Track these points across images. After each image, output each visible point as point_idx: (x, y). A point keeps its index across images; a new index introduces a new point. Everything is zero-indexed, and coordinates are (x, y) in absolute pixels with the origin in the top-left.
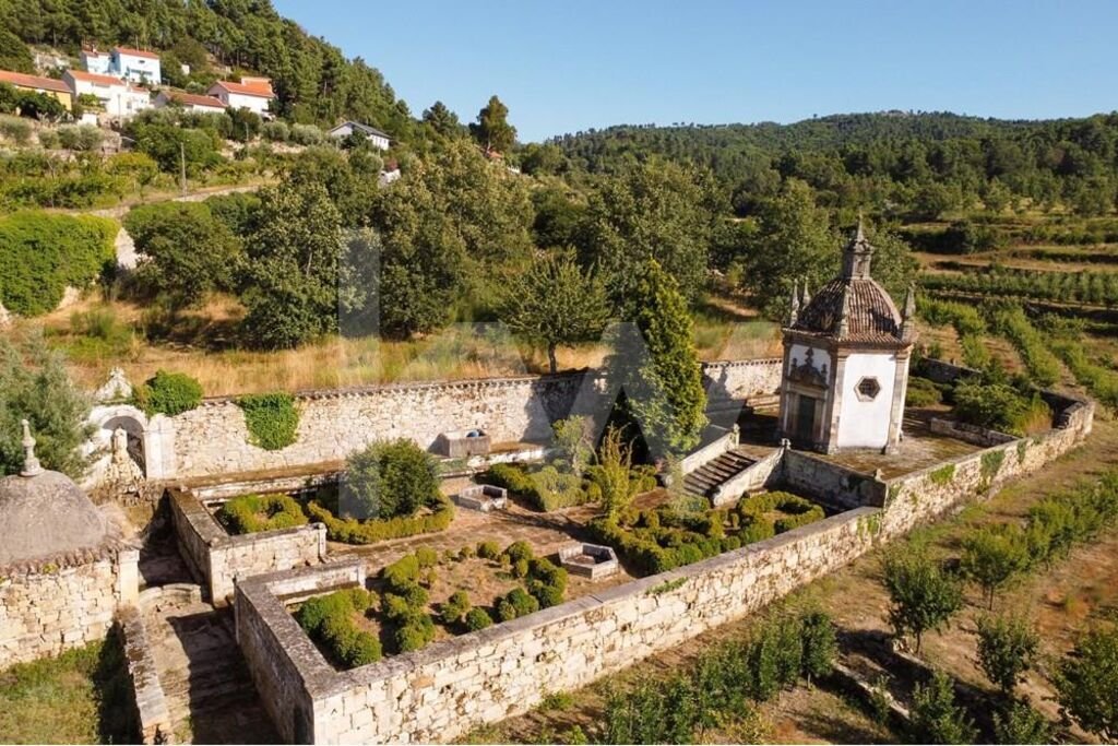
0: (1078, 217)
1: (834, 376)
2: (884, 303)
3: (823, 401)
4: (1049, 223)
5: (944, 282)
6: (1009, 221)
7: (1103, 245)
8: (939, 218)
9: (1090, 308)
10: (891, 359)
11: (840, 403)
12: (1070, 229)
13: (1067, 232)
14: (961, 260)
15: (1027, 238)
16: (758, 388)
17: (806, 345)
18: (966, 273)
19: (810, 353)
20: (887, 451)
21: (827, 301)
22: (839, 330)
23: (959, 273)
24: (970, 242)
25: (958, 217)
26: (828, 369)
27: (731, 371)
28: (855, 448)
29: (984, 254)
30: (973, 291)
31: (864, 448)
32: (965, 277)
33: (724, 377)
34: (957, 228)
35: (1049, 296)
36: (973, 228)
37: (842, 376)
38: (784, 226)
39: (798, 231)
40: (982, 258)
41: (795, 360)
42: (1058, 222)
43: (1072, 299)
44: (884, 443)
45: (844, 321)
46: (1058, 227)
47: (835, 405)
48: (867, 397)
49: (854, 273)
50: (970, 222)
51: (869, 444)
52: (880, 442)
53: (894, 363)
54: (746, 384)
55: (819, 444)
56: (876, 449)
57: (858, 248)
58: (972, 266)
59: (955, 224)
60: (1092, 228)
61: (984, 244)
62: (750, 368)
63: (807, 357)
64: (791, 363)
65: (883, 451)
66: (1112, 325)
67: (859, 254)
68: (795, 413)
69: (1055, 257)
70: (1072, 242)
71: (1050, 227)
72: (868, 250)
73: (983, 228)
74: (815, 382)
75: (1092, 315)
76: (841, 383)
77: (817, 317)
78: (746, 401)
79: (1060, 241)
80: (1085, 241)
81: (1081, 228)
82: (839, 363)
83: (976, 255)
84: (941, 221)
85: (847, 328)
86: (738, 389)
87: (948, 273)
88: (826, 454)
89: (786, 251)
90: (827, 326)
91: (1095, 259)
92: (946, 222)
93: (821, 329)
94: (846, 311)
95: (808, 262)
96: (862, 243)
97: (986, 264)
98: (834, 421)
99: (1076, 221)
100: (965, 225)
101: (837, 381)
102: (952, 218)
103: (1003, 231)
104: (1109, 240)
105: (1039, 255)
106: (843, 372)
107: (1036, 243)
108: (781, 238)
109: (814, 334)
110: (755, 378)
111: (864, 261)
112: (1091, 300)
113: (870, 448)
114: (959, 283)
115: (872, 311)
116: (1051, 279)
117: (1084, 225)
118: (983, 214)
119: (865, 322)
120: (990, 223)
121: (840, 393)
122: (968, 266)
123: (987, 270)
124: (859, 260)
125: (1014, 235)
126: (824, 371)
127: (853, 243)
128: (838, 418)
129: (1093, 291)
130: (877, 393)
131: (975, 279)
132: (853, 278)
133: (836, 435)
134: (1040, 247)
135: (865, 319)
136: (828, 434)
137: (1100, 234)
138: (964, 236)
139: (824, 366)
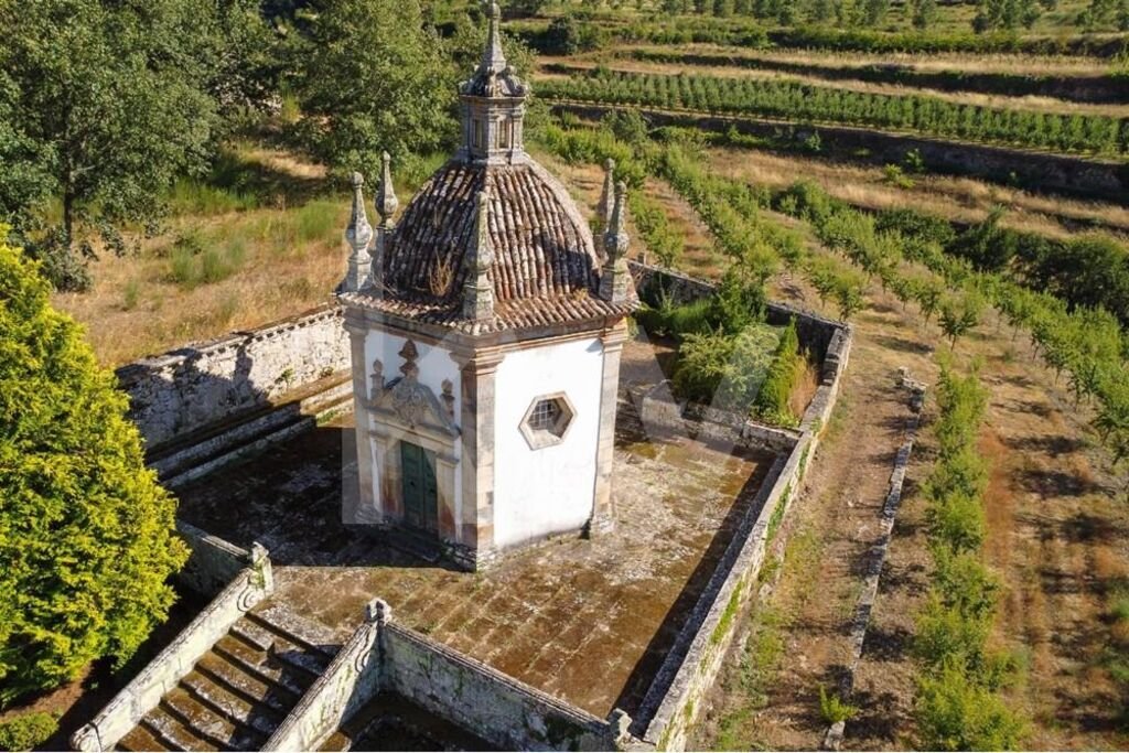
0: (667, 13)
1: (471, 407)
2: (564, 216)
3: (453, 460)
4: (643, 21)
5: (554, 89)
6: (607, 18)
7: (692, 45)
8: (538, 13)
9: (697, 116)
10: (590, 350)
11: (492, 465)
12: (663, 27)
13: (661, 31)
14: (566, 62)
15: (626, 36)
16: (320, 364)
17: (402, 335)
18: (574, 77)
19: (409, 353)
20: (592, 531)
21: (436, 222)
22: (473, 301)
23: (567, 78)
24: (573, 42)
25: (558, 12)
26: (457, 392)
27: (257, 350)
28: (532, 540)
29: (589, 55)
30: (585, 99)
31: (547, 537)
32: (573, 82)
33: (244, 366)
34: (559, 25)
35: (659, 103)
36: (575, 24)
37: (491, 407)
38: (350, 27)
39: (374, 35)
40: (586, 60)
41: (377, 364)
42: (651, 19)
43: (679, 105)
44: (586, 516)
45: (482, 281)
46: (651, 25)
47: (482, 471)
48: (546, 434)
49: (491, 150)
50: (572, 18)
51: (555, 527)
52: (576, 516)
53: (596, 356)
54: (296, 365)
55: (455, 546)
56: (572, 531)
57: (497, 88)
58: (580, 70)
59: (558, 20)
60: (680, 27)
61: (587, 44)
62: (297, 332)
63: (403, 361)
64: (370, 370)
65: (585, 532)
66: (718, 134)
67: (499, 103)
68: (394, 476)
69: (653, 58)
70: (666, 41)
71: (646, 25)
72: (520, 91)
73: (584, 25)
74: (429, 418)
75: (701, 124)
76: (490, 421)
77: (417, 263)
78: (296, 403)
79: (656, 40)
80: (677, 40)
81: (670, 25)
82: (480, 381)
83: (581, 56)
84: (541, 17)
85: (490, 297)
86: (278, 381)
87: (557, 77)
88: (472, 570)
89: (356, 73)
90: (442, 290)
91: (688, 60)
92: (547, 18)
93: (428, 297)
94: (486, 255)
95: (394, 88)
96: (503, 75)
97: (592, 66)
98: (482, 502)
99: (666, 19)
100: (567, 21)
101: (480, 419)
102: (552, 13)
103: (604, 29)
104: (696, 39)
105: (639, 56)
106: (491, 398)
107: (635, 42)
108: (347, 48)
109: (414, 313)
110: (311, 346)
111: (511, 118)
112: (697, 107)
113: (560, 533)
114: (570, 90)
115: (540, 240)
116: (657, 85)
117: (673, 24)
118: (582, 10)
119: (527, 272)
120: (591, 19)
121: (490, 444)
122: (576, 69)
123: (594, 73)
124: (502, 118)
125: (614, 34)
126: (448, 397)
127: (484, 77)
128: (490, 495)
129: (697, 97)
130: (566, 424)
131: (584, 84)
132: (491, 161)
133: (490, 529)
134: (640, 47)
135: (529, 260)
136: (472, 530)
137: (688, 33)
138: (567, 34)
139: (447, 385)
